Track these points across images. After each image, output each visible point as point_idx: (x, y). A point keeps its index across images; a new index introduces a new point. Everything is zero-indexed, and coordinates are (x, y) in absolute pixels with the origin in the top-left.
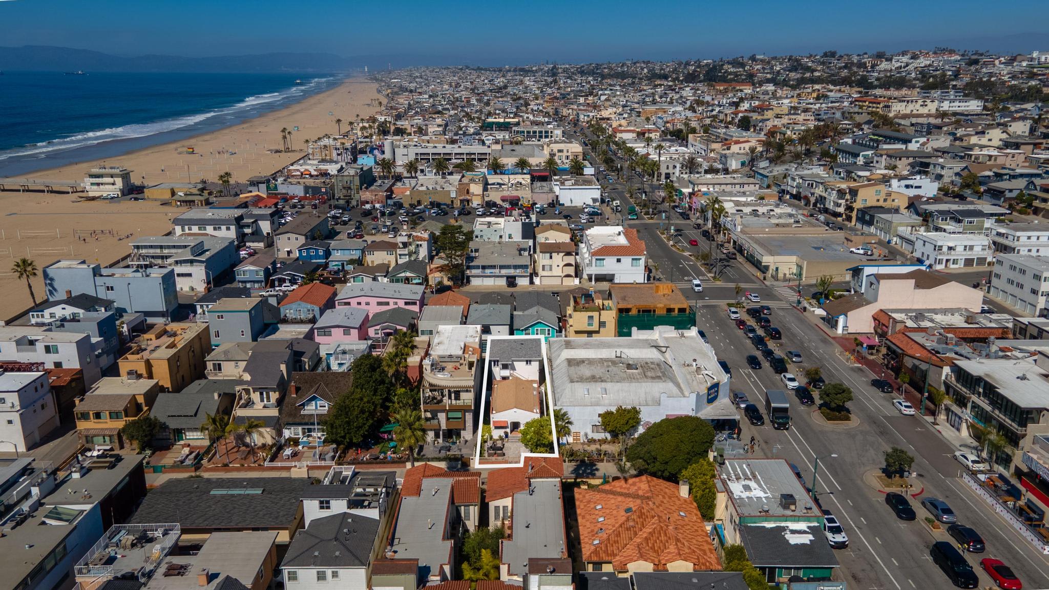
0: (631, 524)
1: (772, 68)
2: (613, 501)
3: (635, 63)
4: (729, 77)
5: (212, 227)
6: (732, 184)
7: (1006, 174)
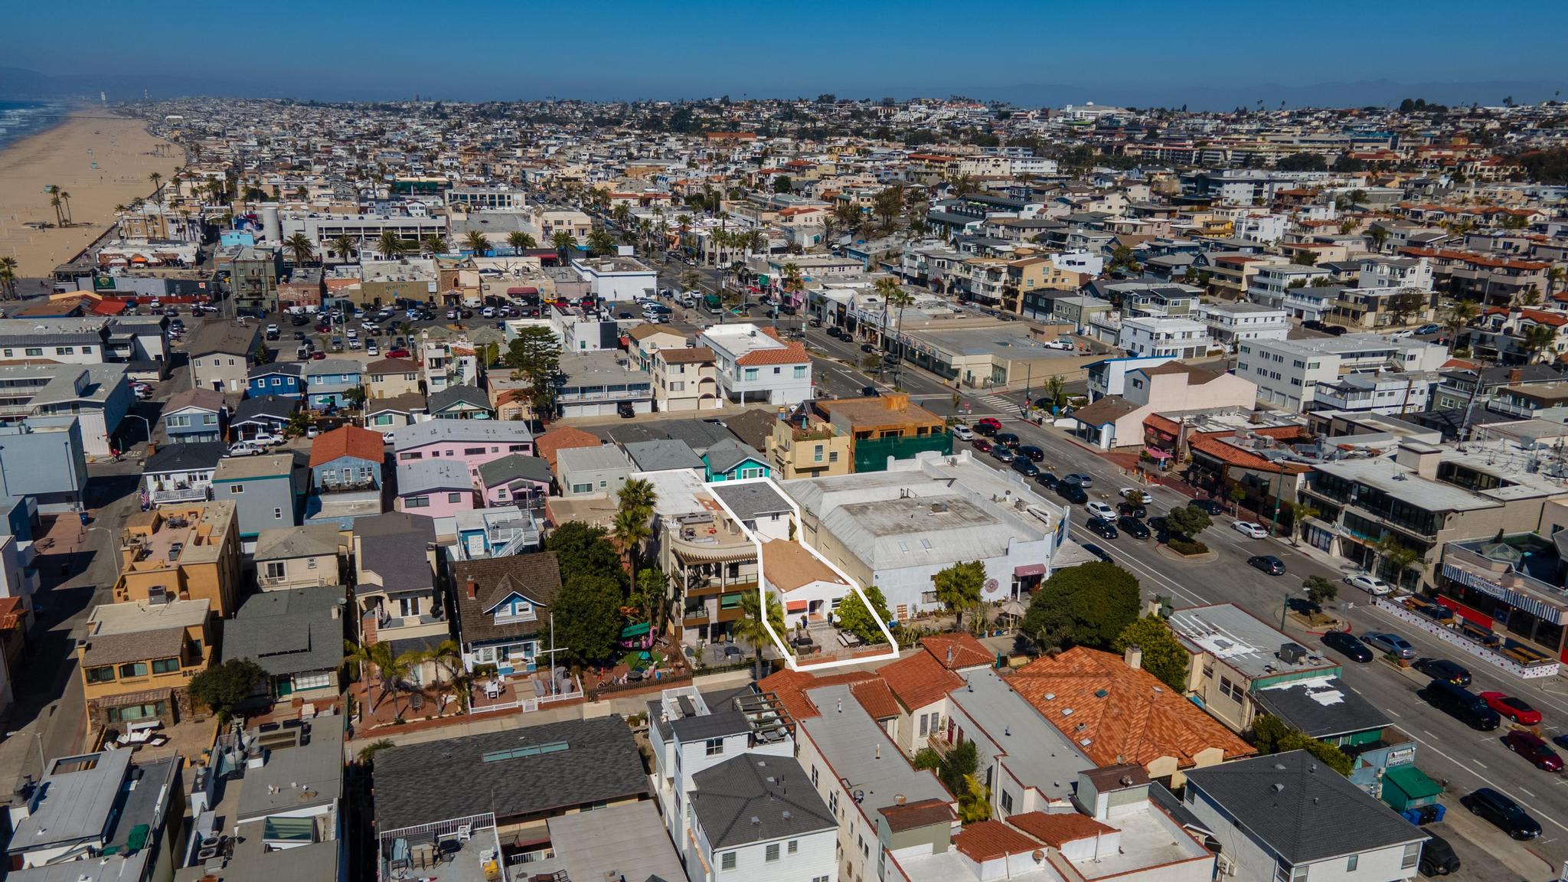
0: (1116, 711)
1: (758, 115)
2: (1065, 686)
3: (559, 103)
4: (704, 125)
5: (54, 349)
6: (829, 266)
7: (1164, 247)
